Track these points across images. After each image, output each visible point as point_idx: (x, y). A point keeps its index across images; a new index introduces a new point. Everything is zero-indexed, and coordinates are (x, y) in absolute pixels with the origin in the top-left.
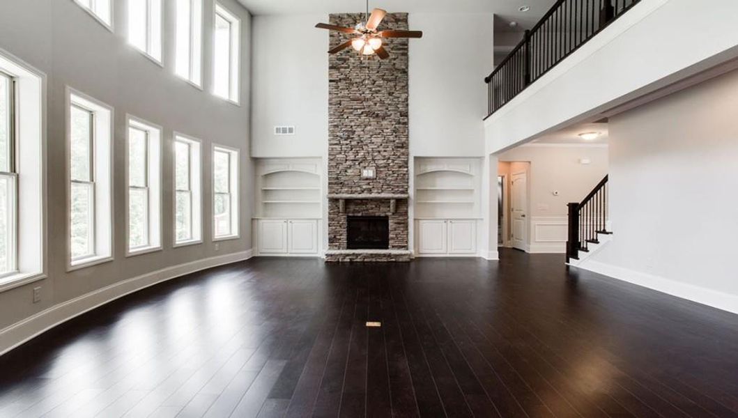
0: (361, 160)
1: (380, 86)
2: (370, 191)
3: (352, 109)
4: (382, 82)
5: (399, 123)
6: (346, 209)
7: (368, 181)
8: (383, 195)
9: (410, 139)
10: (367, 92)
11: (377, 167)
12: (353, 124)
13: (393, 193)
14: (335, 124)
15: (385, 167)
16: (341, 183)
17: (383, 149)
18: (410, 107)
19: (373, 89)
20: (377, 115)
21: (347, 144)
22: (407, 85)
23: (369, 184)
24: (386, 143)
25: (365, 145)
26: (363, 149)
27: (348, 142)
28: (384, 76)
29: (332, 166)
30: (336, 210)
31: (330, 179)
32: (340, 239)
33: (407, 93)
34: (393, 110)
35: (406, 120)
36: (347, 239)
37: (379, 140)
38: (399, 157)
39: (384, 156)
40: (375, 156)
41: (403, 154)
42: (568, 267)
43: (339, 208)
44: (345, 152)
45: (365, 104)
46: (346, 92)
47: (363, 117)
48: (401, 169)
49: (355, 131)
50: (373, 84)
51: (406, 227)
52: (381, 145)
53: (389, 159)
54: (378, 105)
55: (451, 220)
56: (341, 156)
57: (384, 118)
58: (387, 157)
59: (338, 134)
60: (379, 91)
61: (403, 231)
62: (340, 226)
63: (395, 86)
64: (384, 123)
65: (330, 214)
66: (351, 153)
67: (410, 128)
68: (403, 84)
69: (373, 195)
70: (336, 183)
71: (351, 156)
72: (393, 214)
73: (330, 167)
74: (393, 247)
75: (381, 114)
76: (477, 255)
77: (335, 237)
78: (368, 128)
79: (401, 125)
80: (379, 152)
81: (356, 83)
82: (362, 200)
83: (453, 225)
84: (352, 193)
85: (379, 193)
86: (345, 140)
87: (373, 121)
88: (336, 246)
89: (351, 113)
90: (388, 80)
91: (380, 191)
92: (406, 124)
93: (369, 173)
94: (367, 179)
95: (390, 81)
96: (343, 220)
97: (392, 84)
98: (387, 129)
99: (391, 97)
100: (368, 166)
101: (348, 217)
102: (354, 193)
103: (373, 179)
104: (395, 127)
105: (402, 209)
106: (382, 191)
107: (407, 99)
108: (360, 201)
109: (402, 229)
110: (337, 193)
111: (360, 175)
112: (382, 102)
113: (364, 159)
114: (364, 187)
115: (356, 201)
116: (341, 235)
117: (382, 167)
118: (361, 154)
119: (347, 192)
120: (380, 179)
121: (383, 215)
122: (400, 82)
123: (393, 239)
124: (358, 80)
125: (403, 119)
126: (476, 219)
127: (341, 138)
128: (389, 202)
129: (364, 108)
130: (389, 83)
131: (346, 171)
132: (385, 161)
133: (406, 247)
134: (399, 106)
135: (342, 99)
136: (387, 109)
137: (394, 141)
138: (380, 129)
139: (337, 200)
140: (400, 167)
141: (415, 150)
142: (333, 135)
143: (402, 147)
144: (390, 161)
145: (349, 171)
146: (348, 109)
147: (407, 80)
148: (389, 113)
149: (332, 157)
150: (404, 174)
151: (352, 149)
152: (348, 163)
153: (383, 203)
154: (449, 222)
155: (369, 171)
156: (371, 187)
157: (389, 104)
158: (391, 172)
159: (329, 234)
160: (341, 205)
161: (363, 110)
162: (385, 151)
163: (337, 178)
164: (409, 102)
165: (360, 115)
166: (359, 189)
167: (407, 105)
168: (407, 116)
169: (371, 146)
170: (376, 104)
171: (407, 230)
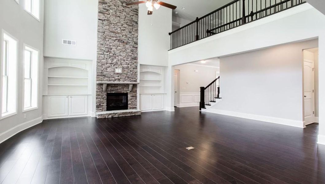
0: (115, 64)
1: (125, 28)
2: (119, 80)
3: (110, 36)
4: (126, 25)
5: (134, 47)
6: (107, 89)
7: (118, 75)
8: (126, 82)
9: (138, 55)
10: (119, 29)
11: (123, 68)
12: (111, 44)
13: (130, 81)
14: (101, 43)
15: (127, 68)
16: (104, 75)
17: (126, 59)
18: (138, 40)
19: (122, 28)
20: (123, 42)
21: (107, 55)
22: (138, 29)
23: (118, 76)
24: (128, 56)
25: (117, 56)
26: (116, 58)
27: (108, 53)
28: (127, 23)
29: (99, 66)
30: (101, 90)
31: (97, 73)
32: (103, 106)
33: (137, 33)
34: (131, 41)
35: (137, 46)
36: (107, 106)
37: (124, 55)
38: (133, 64)
39: (127, 63)
40: (122, 62)
41: (135, 62)
42: (200, 112)
43: (102, 89)
44: (106, 58)
45: (117, 35)
46: (108, 27)
47: (116, 42)
48: (134, 70)
49: (112, 49)
50: (122, 26)
51: (136, 98)
52: (125, 57)
53: (129, 64)
54: (124, 37)
55: (154, 94)
56: (104, 61)
57: (127, 44)
58: (128, 63)
59: (102, 49)
60: (125, 30)
61: (135, 101)
62: (103, 99)
63: (132, 29)
64: (127, 46)
65: (97, 92)
66: (109, 60)
67: (138, 50)
68: (136, 29)
69: (121, 82)
70: (101, 75)
71: (110, 61)
72: (130, 92)
73: (98, 66)
74: (130, 108)
75: (125, 41)
76: (164, 110)
77: (100, 104)
78: (119, 48)
79: (135, 49)
80: (124, 60)
81: (113, 23)
82: (115, 84)
83: (155, 96)
84: (110, 81)
85: (124, 81)
86: (107, 52)
87: (121, 45)
88: (101, 109)
89: (110, 39)
90: (129, 25)
91: (124, 80)
92: (137, 48)
93: (119, 71)
94: (118, 74)
95: (130, 26)
96: (105, 96)
97: (131, 28)
98: (128, 49)
99: (130, 34)
100: (118, 67)
101: (107, 93)
102: (111, 81)
103: (121, 74)
104: (132, 49)
105: (134, 89)
106: (125, 81)
107: (137, 36)
108: (114, 85)
109: (134, 99)
110: (101, 81)
111: (114, 72)
112: (126, 36)
113: (117, 63)
114: (116, 78)
115: (112, 85)
116: (103, 103)
117: (125, 68)
118: (115, 61)
119: (107, 80)
120: (124, 74)
121: (125, 92)
122: (134, 27)
123: (130, 104)
124: (114, 22)
125: (136, 46)
126: (164, 94)
127: (105, 51)
128: (129, 86)
129: (117, 37)
130: (129, 27)
131: (106, 69)
132: (127, 65)
133: (136, 108)
134: (134, 39)
135: (105, 30)
136: (128, 39)
137: (131, 56)
138: (125, 49)
139: (102, 84)
140: (134, 69)
141: (140, 61)
142: (99, 49)
143: (135, 59)
144: (129, 65)
145: (108, 69)
146: (108, 36)
147: (138, 27)
148: (129, 42)
149: (99, 61)
150: (136, 72)
151: (110, 58)
152: (108, 65)
153: (126, 86)
154: (153, 95)
155: (119, 70)
156: (120, 78)
157: (129, 37)
158: (129, 71)
159: (96, 103)
160: (104, 87)
161: (116, 38)
162: (127, 60)
163: (102, 73)
164: (138, 37)
165: (115, 41)
166: (113, 79)
167: (138, 39)
168: (137, 44)
169: (120, 57)
170: (123, 36)
171: (136, 99)
